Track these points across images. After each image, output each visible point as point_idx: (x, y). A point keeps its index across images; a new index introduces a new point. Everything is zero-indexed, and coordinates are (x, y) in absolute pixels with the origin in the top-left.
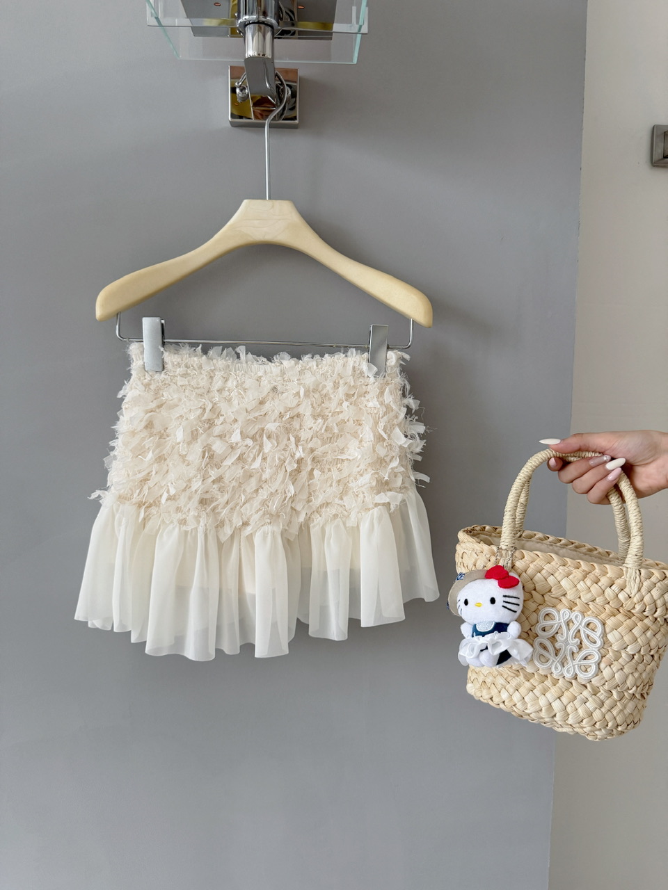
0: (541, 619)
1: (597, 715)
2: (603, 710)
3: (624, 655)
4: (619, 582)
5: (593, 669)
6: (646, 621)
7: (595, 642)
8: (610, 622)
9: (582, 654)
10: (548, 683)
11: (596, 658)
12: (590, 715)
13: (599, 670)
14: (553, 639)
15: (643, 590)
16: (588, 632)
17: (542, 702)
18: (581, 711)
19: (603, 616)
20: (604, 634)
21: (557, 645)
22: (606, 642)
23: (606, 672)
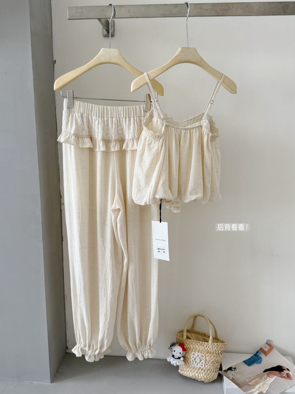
0: (192, 355)
1: (205, 376)
3: (210, 362)
4: (208, 346)
5: (203, 366)
6: (214, 354)
7: (203, 360)
8: (206, 355)
9: (201, 362)
10: (194, 369)
11: (204, 363)
12: (204, 376)
13: (205, 366)
14: (195, 359)
15: (213, 348)
16: (202, 357)
17: (193, 374)
18: (201, 376)
19: (205, 354)
20: (206, 358)
22: (206, 360)
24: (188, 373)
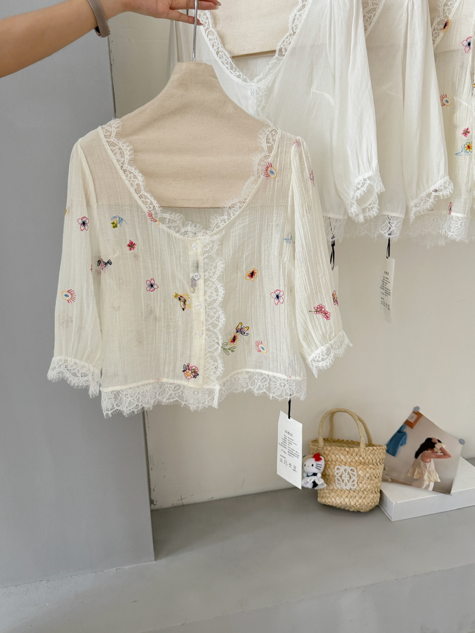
0: (336, 470)
1: (360, 501)
2: (362, 499)
3: (365, 478)
4: (359, 454)
5: (356, 485)
6: (370, 465)
7: (355, 476)
8: (358, 468)
9: (352, 480)
10: (342, 493)
11: (356, 481)
12: (358, 501)
13: (358, 485)
14: (341, 476)
15: (367, 455)
16: (352, 472)
17: (342, 499)
18: (355, 501)
19: (356, 466)
20: (358, 472)
21: (343, 478)
22: (359, 476)
23: (361, 485)
24: (333, 499)
